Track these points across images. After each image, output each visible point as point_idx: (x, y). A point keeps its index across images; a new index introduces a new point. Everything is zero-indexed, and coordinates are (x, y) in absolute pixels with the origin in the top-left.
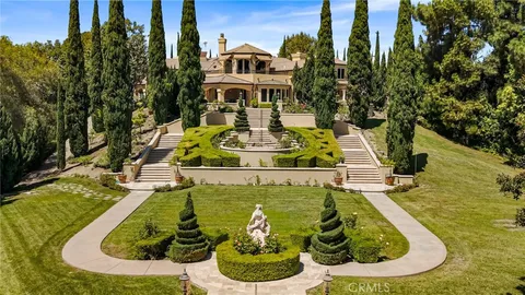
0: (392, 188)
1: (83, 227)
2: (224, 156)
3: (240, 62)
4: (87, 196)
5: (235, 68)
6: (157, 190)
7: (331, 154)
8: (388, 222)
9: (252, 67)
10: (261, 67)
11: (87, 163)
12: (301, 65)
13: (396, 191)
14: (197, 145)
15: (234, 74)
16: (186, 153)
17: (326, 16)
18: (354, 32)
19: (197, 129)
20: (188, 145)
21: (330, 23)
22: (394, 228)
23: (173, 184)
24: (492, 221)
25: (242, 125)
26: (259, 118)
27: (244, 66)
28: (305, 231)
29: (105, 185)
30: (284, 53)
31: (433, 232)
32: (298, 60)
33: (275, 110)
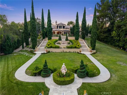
0: (92, 53)
1: (23, 64)
2: (56, 46)
3: (60, 26)
4: (27, 55)
5: (59, 27)
6: (42, 54)
7: (78, 46)
8: (93, 63)
9: (62, 27)
10: (64, 27)
11: (28, 47)
12: (72, 27)
13: (93, 54)
14: (51, 44)
15: (59, 29)
16: (49, 45)
17: (77, 16)
18: (83, 20)
19: (51, 40)
20: (49, 44)
21: (78, 18)
22: (95, 65)
23: (45, 52)
24: (116, 62)
25: (60, 39)
26: (64, 38)
27: (60, 27)
28: (75, 68)
29: (31, 52)
30: (68, 25)
31: (104, 66)
32: (71, 26)
33: (67, 36)
